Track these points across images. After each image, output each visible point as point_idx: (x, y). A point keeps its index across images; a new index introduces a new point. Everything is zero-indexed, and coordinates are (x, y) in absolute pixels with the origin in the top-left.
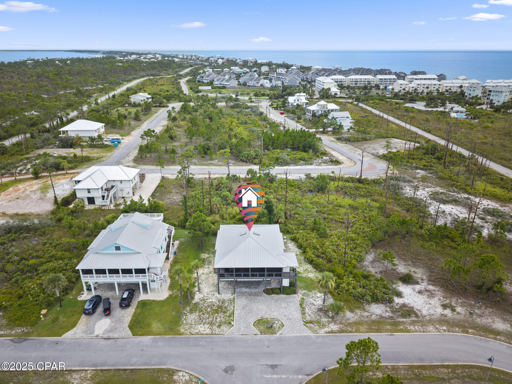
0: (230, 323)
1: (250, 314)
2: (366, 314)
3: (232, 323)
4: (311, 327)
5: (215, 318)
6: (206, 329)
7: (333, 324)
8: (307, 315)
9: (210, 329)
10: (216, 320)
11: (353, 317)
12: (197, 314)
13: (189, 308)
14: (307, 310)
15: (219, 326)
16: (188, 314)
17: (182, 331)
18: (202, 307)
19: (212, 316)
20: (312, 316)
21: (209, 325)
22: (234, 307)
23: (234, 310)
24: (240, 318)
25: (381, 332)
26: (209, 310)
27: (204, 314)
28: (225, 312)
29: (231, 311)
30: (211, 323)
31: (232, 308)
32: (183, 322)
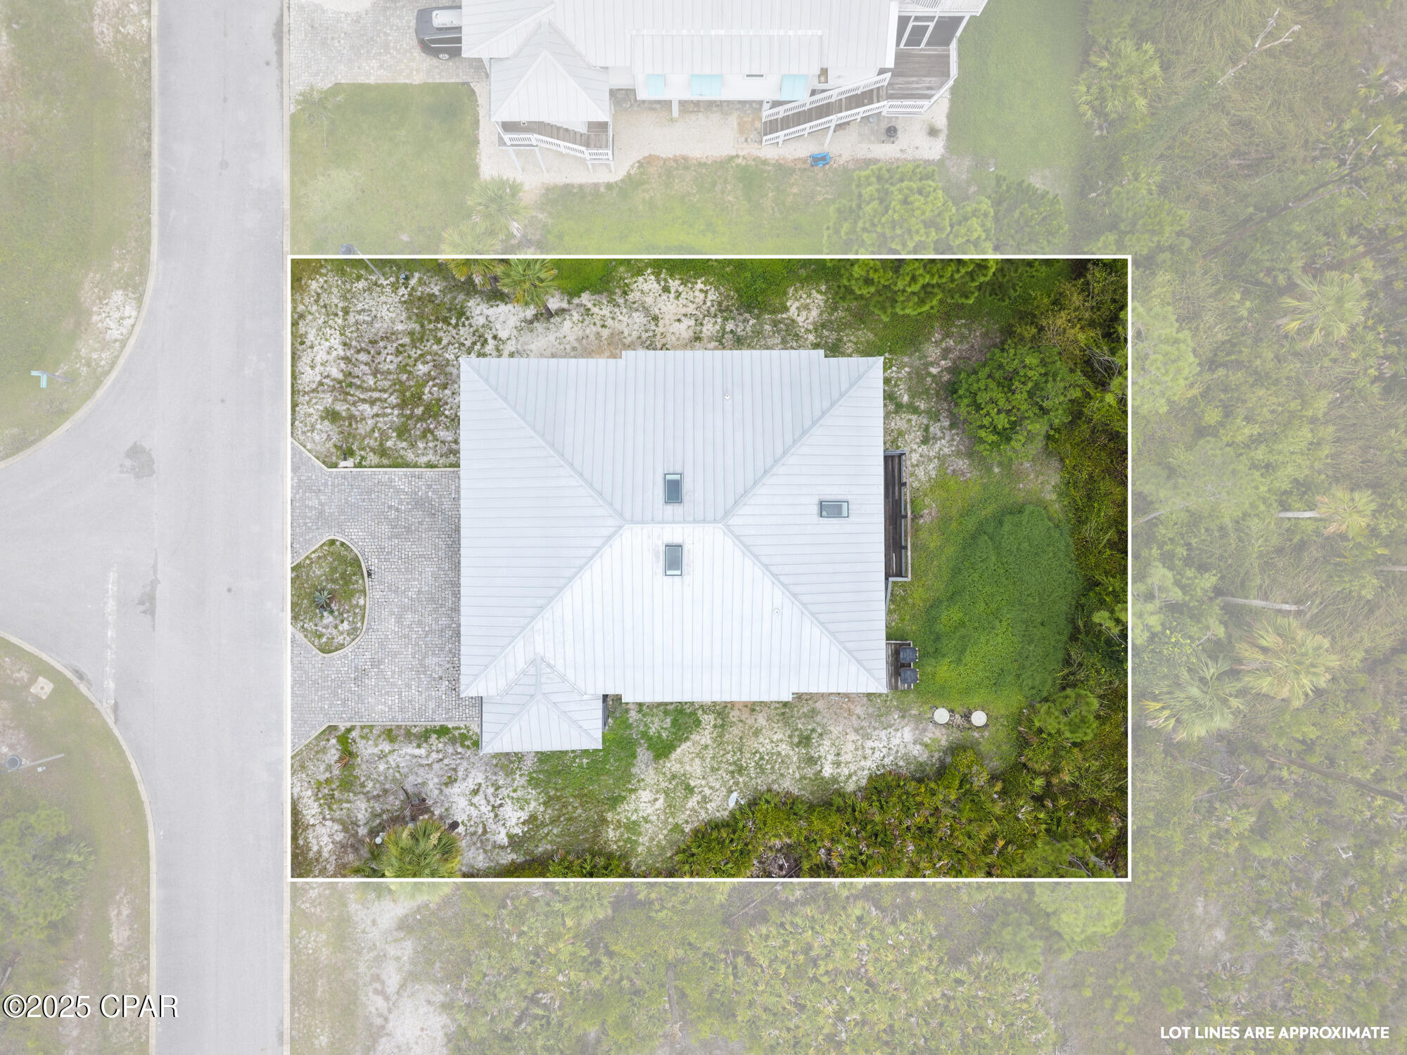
0: (347, 453)
1: (385, 528)
2: (393, 980)
3: (350, 462)
4: (324, 750)
5: (376, 395)
6: (319, 368)
7: (339, 837)
8: (387, 747)
9: (321, 384)
10: (364, 401)
11: (374, 922)
12: (400, 327)
13: (436, 290)
14: (411, 750)
15: (331, 415)
16: (402, 291)
17: (314, 285)
18: (439, 341)
19: (387, 384)
20: (382, 767)
21: (341, 376)
22: (430, 465)
23: (416, 466)
24: (370, 492)
25: (293, 1002)
26: (422, 369)
27: (398, 353)
28: (402, 432)
29: (410, 456)
30: (351, 385)
31: (424, 460)
32: (359, 278)
